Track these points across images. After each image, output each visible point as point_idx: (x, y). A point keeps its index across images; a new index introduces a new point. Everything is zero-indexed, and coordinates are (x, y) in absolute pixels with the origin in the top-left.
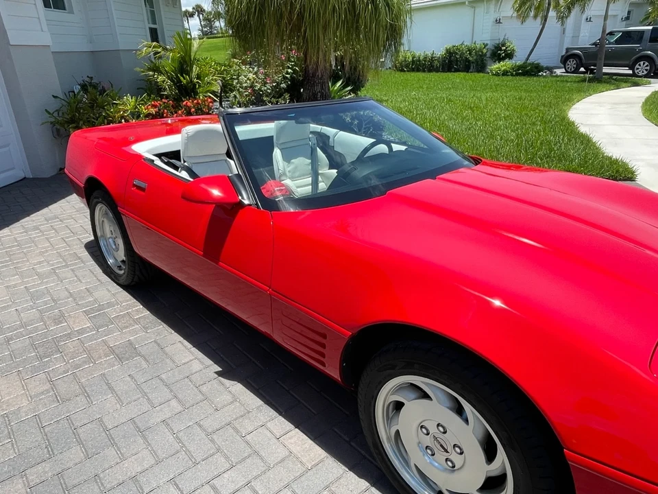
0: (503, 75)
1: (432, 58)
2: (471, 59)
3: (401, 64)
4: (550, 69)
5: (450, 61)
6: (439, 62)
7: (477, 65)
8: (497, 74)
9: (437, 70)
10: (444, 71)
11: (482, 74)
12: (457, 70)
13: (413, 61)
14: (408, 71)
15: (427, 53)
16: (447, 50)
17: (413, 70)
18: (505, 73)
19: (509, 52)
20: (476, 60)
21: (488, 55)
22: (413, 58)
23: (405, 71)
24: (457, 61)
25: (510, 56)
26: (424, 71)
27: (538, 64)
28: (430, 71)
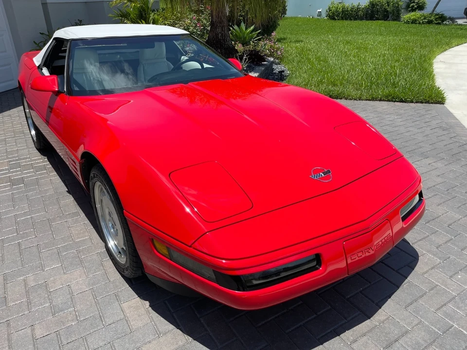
0: (412, 23)
1: (358, 8)
2: (389, 9)
3: (333, 13)
4: (452, 19)
5: (372, 12)
6: (362, 12)
7: (393, 15)
8: (408, 22)
9: (361, 19)
10: (367, 19)
11: (396, 22)
12: (378, 19)
13: (343, 11)
14: (338, 20)
15: (354, 4)
16: (370, 2)
17: (342, 19)
18: (414, 22)
19: (421, 4)
20: (393, 11)
21: (404, 7)
22: (343, 9)
23: (336, 19)
24: (378, 11)
25: (421, 7)
26: (351, 20)
27: (442, 15)
28: (355, 19)
